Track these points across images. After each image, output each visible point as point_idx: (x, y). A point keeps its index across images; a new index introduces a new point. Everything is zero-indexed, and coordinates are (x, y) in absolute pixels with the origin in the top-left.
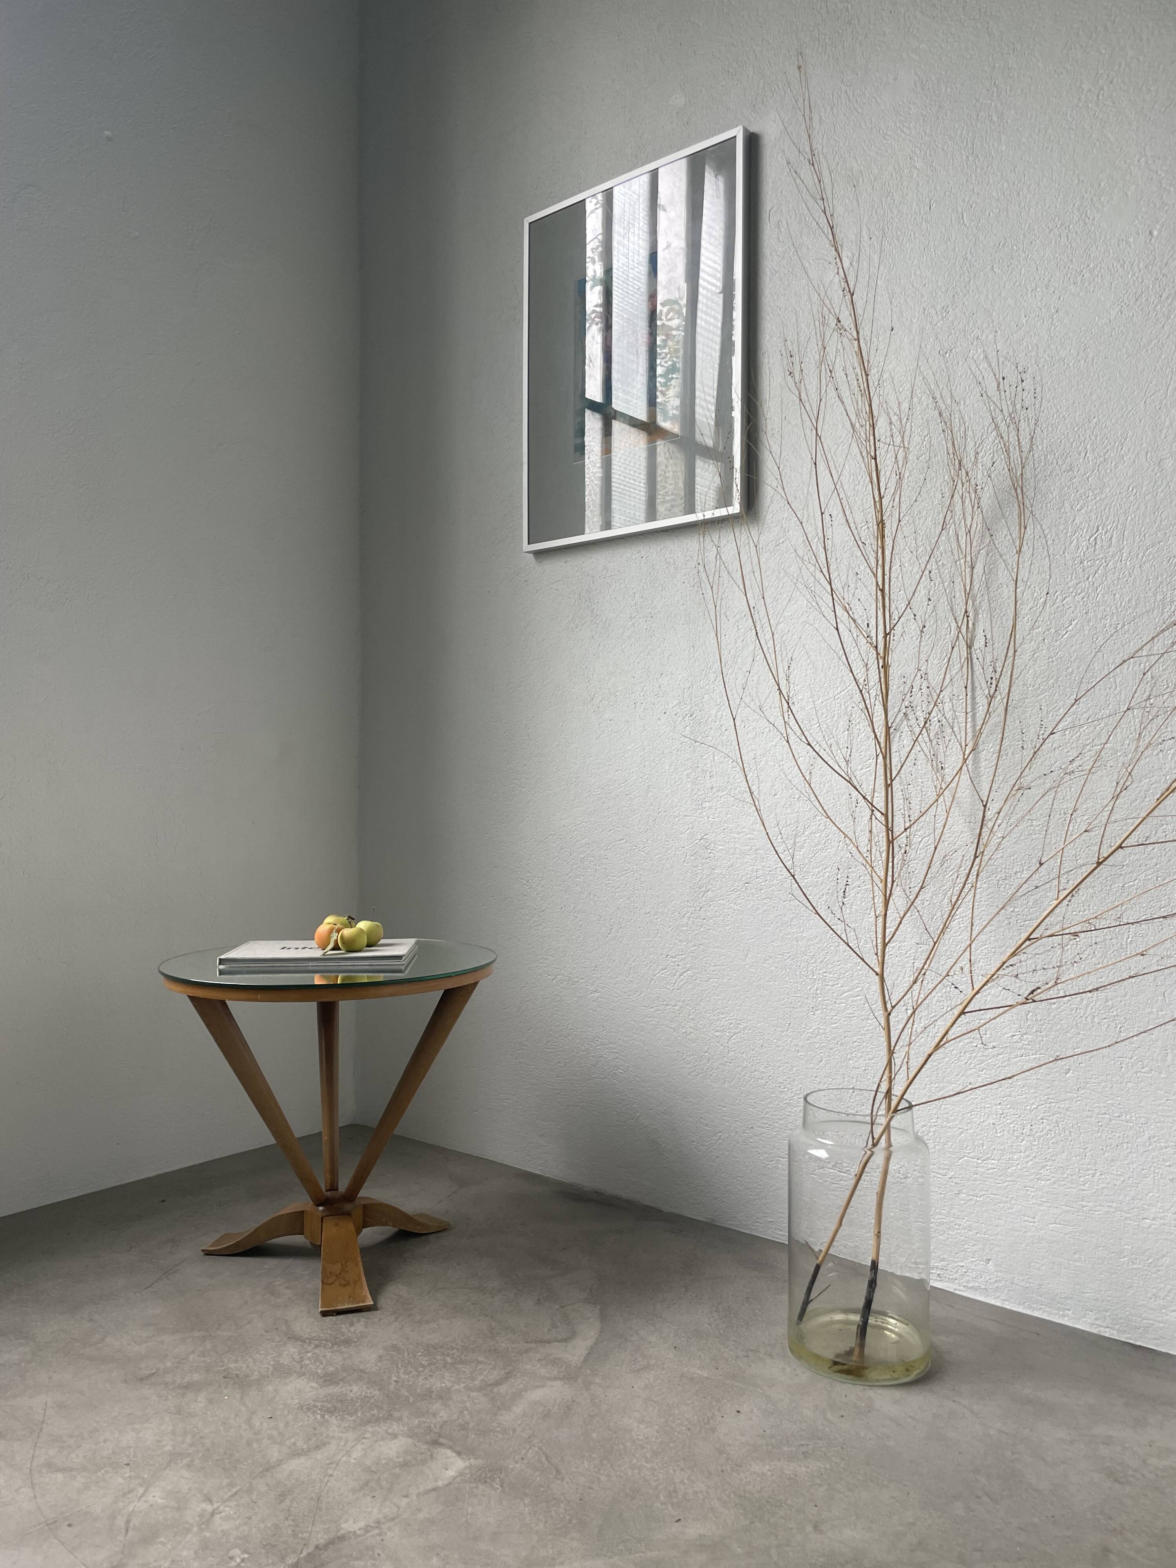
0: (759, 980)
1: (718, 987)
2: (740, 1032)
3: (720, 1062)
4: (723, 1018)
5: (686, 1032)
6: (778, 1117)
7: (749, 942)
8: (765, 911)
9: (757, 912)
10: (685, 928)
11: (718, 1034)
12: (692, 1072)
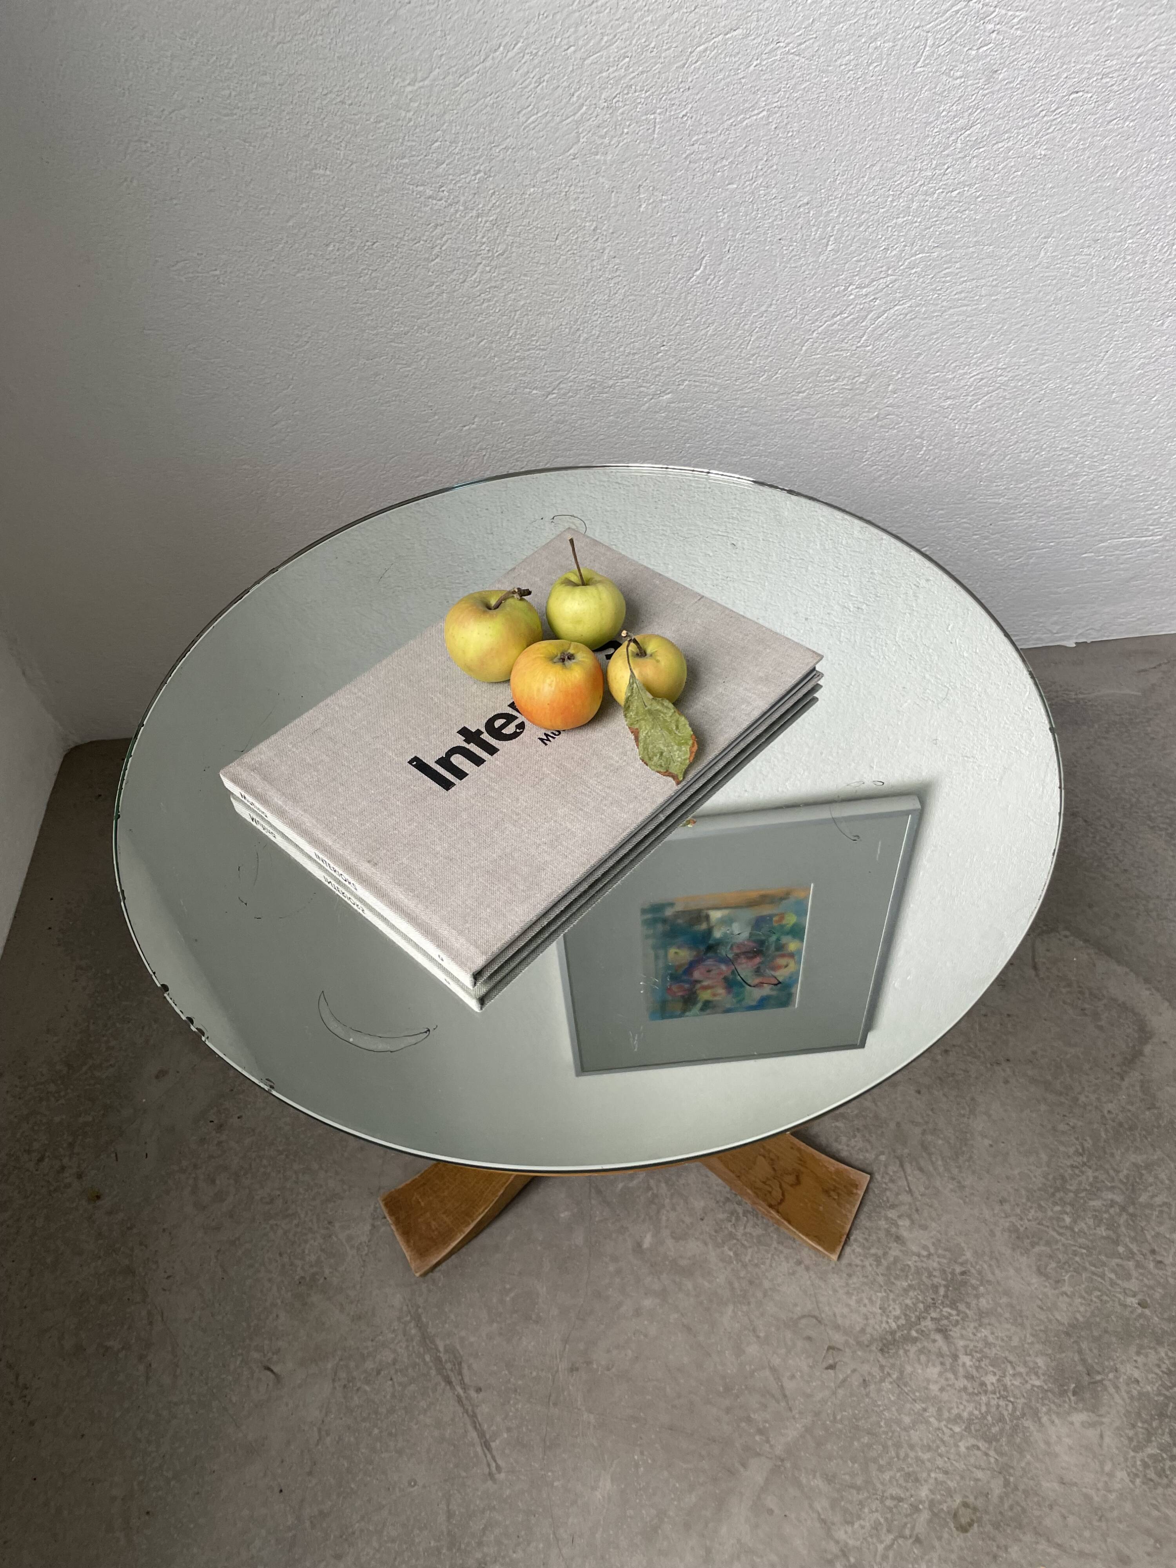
0: (1060, 289)
1: (963, 321)
2: (999, 388)
3: (945, 446)
4: (965, 373)
5: (877, 416)
6: (1047, 498)
7: (1053, 219)
8: (1106, 147)
9: (1087, 153)
10: (900, 220)
11: (949, 402)
12: (880, 476)
